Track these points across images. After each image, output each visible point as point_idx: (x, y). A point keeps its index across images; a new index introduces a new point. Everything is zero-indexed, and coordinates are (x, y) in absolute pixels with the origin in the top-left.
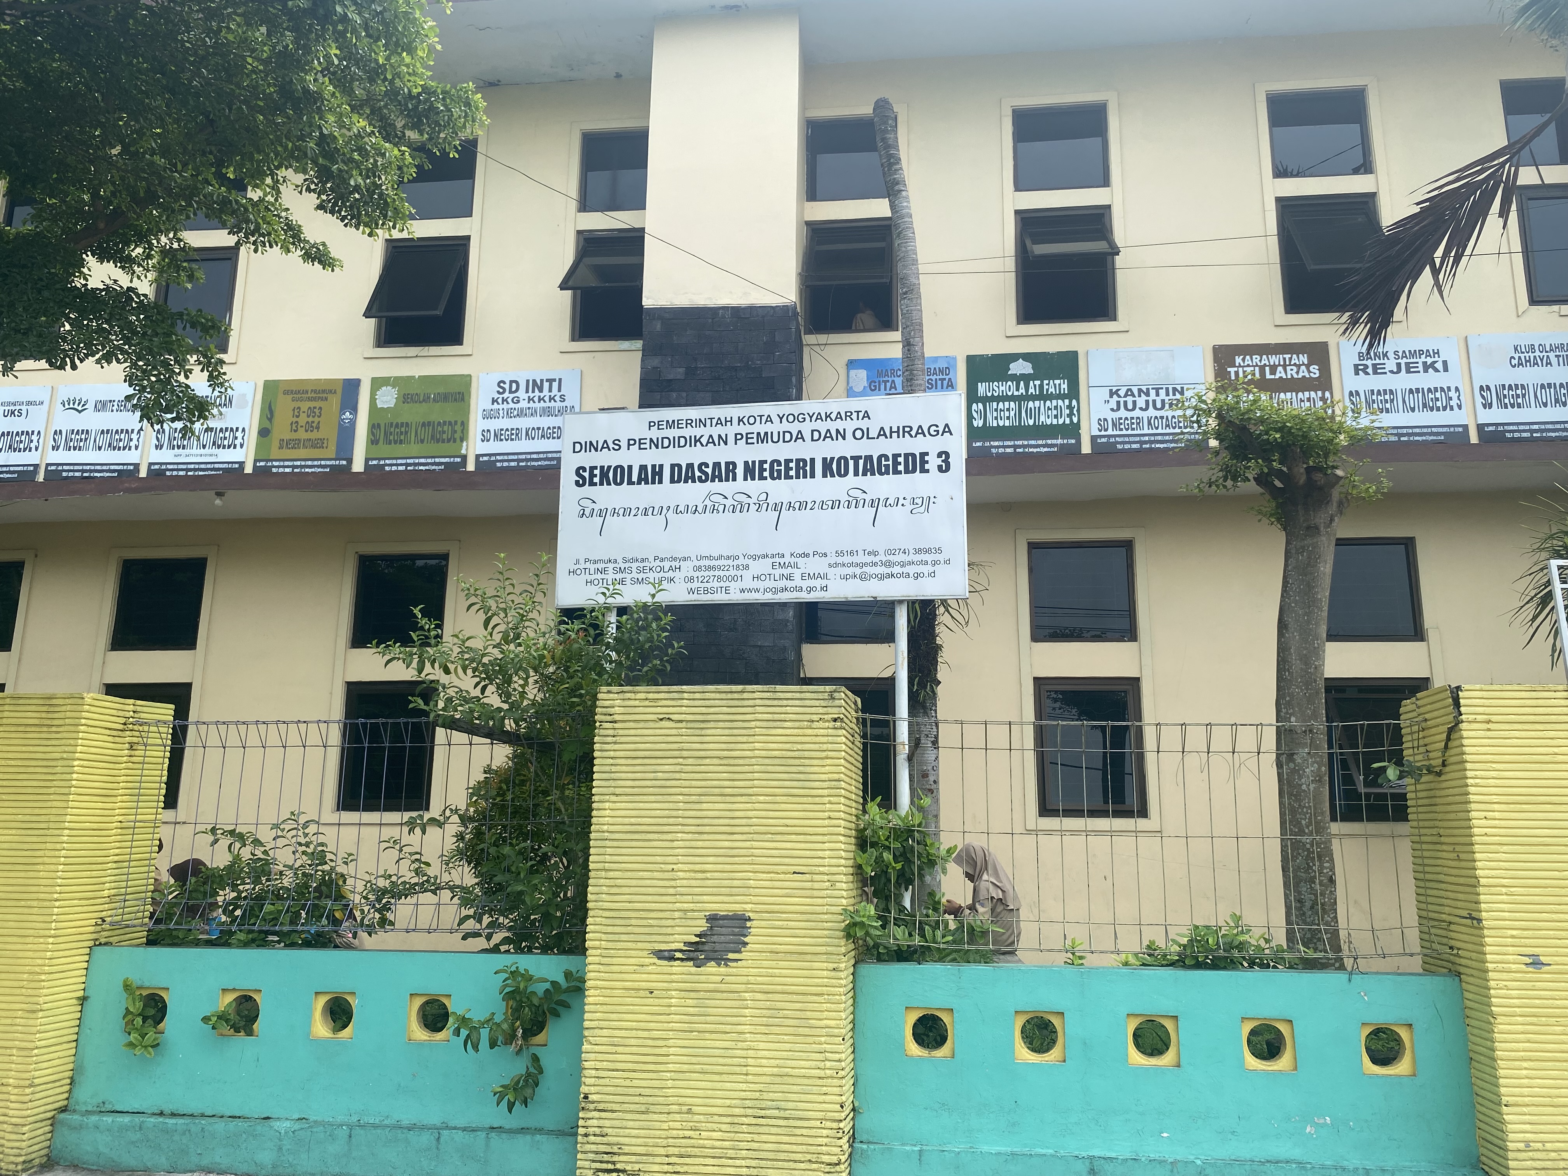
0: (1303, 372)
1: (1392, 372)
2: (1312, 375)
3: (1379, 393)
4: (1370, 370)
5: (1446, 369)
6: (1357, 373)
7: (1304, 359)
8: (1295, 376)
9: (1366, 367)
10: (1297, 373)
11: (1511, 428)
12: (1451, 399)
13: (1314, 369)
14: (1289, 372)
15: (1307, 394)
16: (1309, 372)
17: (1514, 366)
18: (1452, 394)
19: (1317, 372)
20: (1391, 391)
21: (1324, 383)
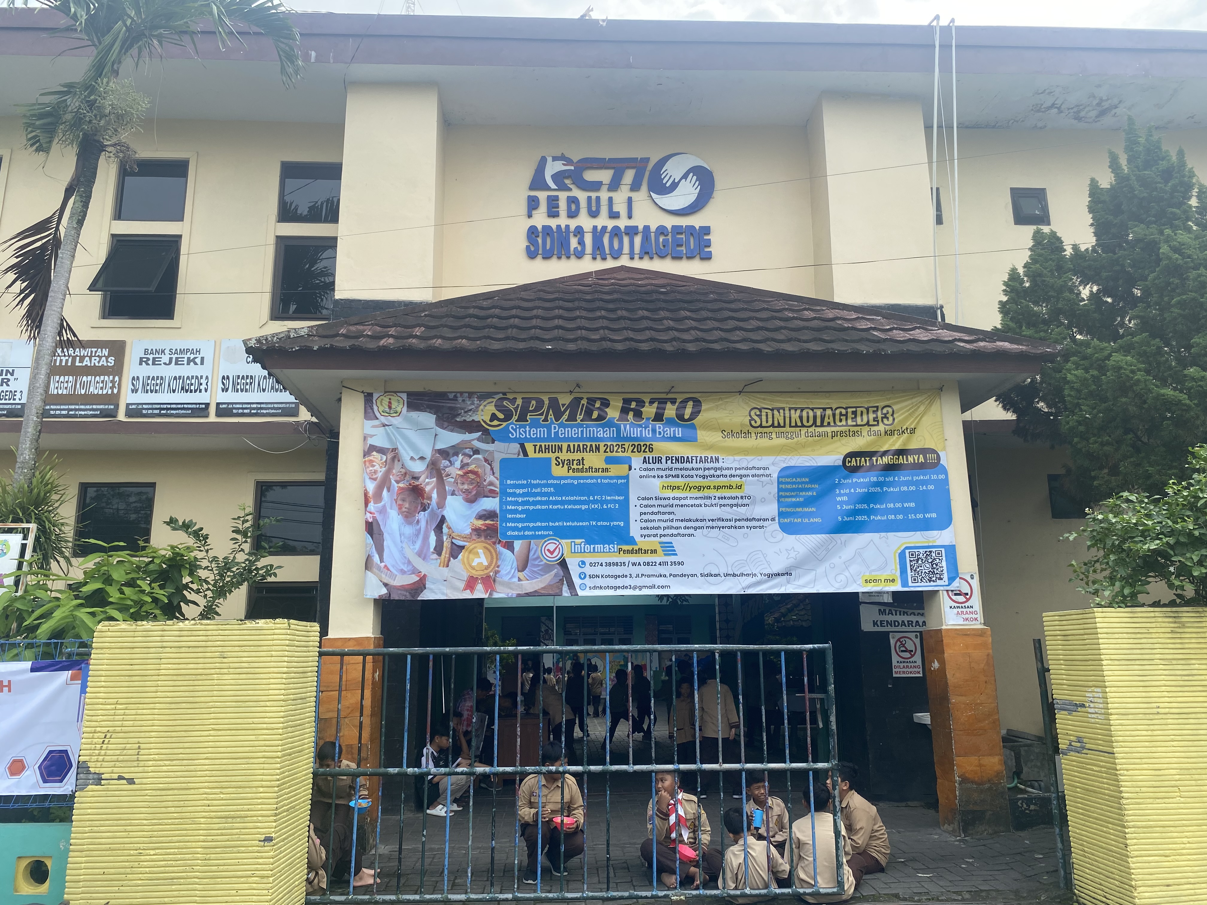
0: (103, 362)
1: (165, 364)
2: (109, 364)
3: (153, 378)
4: (150, 362)
5: (202, 363)
6: (141, 364)
7: (106, 352)
8: (97, 364)
9: (148, 359)
10: (99, 362)
11: (238, 406)
12: (201, 384)
13: (111, 360)
14: (93, 361)
15: (102, 377)
16: (107, 362)
17: (248, 363)
18: (203, 381)
19: (113, 362)
20: (162, 378)
21: (117, 370)
